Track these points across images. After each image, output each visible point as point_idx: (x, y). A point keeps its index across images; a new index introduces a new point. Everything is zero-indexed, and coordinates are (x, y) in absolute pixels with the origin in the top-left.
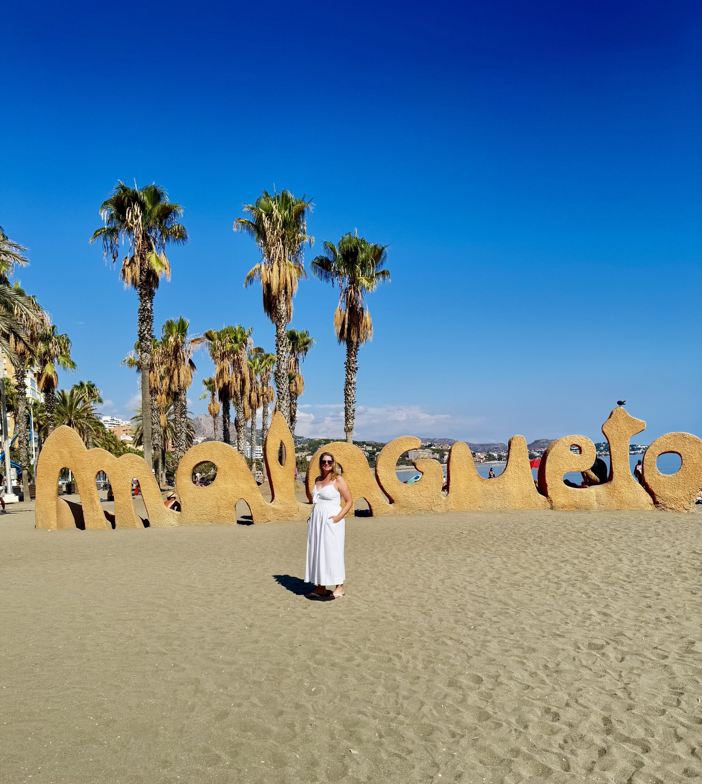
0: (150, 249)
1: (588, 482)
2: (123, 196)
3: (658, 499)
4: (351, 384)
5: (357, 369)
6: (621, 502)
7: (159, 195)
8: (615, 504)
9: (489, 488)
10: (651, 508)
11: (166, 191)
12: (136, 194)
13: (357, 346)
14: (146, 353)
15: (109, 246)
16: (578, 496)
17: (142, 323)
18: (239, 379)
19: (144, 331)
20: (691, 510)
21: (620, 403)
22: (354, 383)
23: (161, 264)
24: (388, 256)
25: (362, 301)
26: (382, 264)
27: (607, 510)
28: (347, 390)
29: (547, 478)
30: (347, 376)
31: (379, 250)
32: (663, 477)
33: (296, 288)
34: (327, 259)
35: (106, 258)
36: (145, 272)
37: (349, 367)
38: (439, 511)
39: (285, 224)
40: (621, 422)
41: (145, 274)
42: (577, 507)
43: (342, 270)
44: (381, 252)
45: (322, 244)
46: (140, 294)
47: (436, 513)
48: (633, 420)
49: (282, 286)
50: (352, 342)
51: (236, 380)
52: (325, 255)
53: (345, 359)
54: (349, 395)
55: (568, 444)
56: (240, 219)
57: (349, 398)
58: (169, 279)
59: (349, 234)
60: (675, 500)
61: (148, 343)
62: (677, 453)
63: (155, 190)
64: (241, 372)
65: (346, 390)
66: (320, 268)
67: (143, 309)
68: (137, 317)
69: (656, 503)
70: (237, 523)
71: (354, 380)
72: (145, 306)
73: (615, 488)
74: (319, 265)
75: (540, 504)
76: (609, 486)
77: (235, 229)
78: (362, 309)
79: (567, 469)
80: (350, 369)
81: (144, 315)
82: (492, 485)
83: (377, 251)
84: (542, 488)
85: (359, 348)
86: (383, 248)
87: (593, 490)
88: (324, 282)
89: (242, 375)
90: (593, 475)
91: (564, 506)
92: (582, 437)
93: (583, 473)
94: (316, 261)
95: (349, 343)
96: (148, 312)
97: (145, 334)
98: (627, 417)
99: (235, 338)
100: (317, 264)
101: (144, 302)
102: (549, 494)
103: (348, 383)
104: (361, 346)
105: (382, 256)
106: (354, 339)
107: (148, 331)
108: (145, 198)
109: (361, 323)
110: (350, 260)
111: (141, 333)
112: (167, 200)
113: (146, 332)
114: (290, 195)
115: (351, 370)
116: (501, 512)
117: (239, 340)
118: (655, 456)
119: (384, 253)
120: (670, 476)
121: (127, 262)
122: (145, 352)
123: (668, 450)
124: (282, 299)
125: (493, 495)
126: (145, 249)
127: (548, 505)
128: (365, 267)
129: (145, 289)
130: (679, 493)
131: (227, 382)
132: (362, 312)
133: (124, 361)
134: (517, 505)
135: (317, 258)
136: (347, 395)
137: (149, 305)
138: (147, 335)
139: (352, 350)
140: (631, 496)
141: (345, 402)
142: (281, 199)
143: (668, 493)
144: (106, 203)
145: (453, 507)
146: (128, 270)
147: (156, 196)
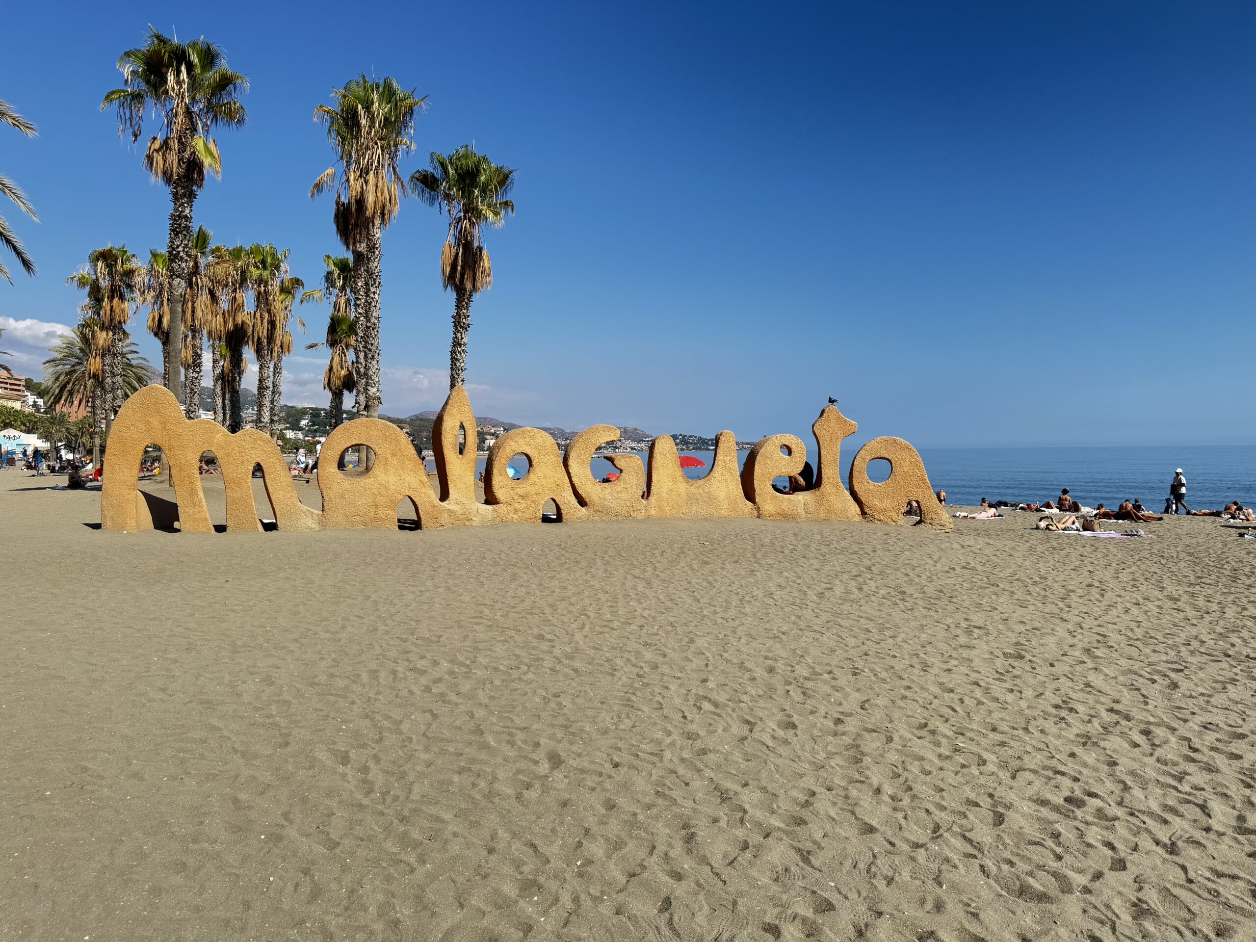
0: (194, 130)
1: (794, 487)
2: (163, 50)
3: (866, 510)
4: (460, 345)
5: (468, 325)
6: (829, 511)
7: (213, 57)
8: (823, 514)
9: (695, 491)
10: (858, 518)
11: (225, 53)
12: (184, 52)
13: (471, 295)
14: (179, 279)
15: (127, 117)
16: (786, 503)
17: (176, 235)
18: (266, 320)
19: (178, 246)
20: (900, 523)
21: (831, 401)
22: (465, 345)
23: (211, 154)
24: (516, 183)
25: (479, 236)
26: (506, 192)
27: (815, 520)
28: (455, 353)
29: (755, 482)
30: (455, 333)
31: (504, 174)
32: (873, 486)
33: (396, 210)
34: (433, 176)
35: (124, 136)
36: (184, 163)
37: (459, 323)
38: (639, 517)
39: (387, 122)
40: (833, 422)
41: (184, 166)
42: (785, 516)
43: (454, 191)
44: (506, 177)
45: (429, 155)
46: (175, 195)
47: (635, 520)
48: (845, 421)
49: (379, 205)
50: (465, 290)
51: (262, 321)
52: (430, 170)
53: (453, 311)
54: (457, 360)
55: (778, 444)
56: (321, 106)
57: (458, 364)
58: (219, 177)
59: (466, 146)
60: (883, 511)
61: (184, 265)
62: (888, 459)
63: (209, 48)
64: (269, 311)
65: (453, 352)
66: (421, 185)
67: (179, 216)
68: (167, 225)
69: (863, 513)
70: (400, 528)
71: (465, 340)
72: (181, 212)
73: (823, 496)
74: (422, 182)
75: (746, 511)
76: (817, 493)
77: (315, 119)
78: (480, 249)
79: (776, 473)
80: (459, 324)
81: (180, 225)
82: (697, 488)
83: (501, 174)
84: (749, 493)
85: (473, 299)
86: (511, 172)
87: (801, 497)
88: (425, 206)
89: (270, 315)
90: (801, 481)
91: (771, 515)
92: (793, 437)
93: (790, 478)
94: (417, 175)
95: (460, 291)
96: (186, 221)
97: (179, 252)
98: (839, 418)
99: (263, 262)
100: (418, 179)
101: (180, 206)
102: (757, 500)
103: (457, 343)
104: (476, 297)
105: (508, 183)
106: (468, 286)
107: (184, 248)
108: (195, 58)
109: (479, 265)
110: (468, 182)
111: (174, 249)
112: (224, 65)
113: (180, 249)
114: (395, 85)
115: (461, 327)
116: (706, 520)
117: (268, 265)
118: (865, 461)
119: (510, 179)
120: (880, 484)
121: (157, 145)
122: (178, 277)
123: (878, 455)
124: (378, 222)
125: (697, 500)
126: (186, 129)
127: (755, 513)
128: (486, 194)
129: (183, 188)
130: (887, 503)
131: (240, 322)
132: (481, 252)
133: (71, 278)
134: (723, 512)
135: (418, 171)
136: (454, 360)
137: (187, 211)
138: (182, 254)
139: (463, 300)
140: (839, 505)
141: (452, 369)
142: (381, 89)
143: (876, 503)
144: (127, 54)
145: (653, 512)
146: (158, 158)
147: (209, 58)
